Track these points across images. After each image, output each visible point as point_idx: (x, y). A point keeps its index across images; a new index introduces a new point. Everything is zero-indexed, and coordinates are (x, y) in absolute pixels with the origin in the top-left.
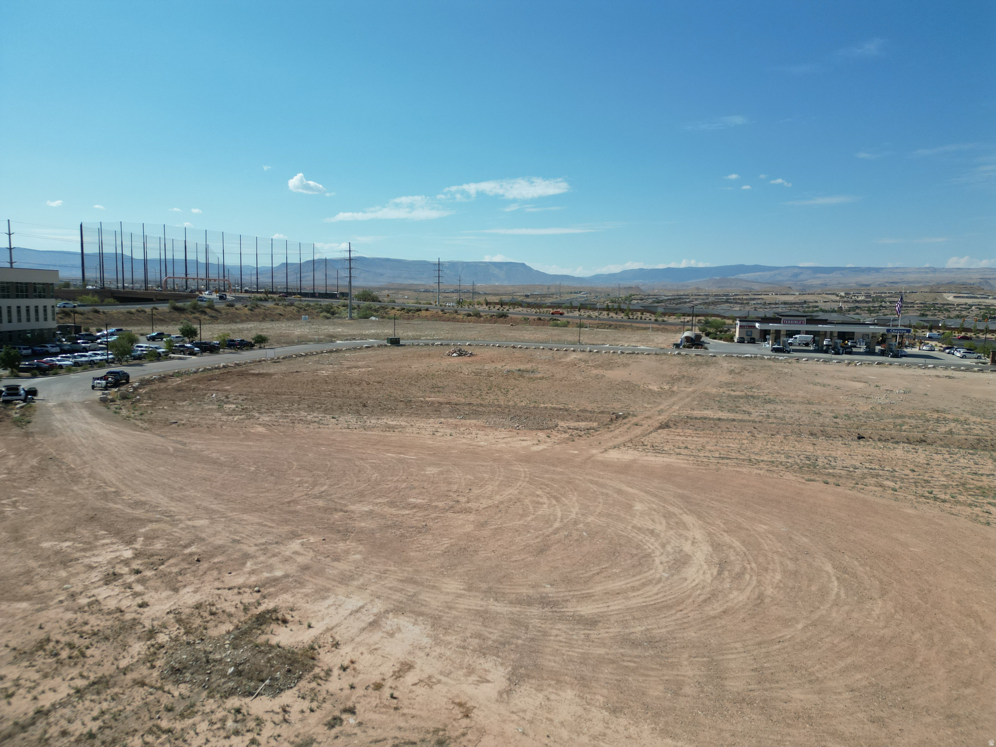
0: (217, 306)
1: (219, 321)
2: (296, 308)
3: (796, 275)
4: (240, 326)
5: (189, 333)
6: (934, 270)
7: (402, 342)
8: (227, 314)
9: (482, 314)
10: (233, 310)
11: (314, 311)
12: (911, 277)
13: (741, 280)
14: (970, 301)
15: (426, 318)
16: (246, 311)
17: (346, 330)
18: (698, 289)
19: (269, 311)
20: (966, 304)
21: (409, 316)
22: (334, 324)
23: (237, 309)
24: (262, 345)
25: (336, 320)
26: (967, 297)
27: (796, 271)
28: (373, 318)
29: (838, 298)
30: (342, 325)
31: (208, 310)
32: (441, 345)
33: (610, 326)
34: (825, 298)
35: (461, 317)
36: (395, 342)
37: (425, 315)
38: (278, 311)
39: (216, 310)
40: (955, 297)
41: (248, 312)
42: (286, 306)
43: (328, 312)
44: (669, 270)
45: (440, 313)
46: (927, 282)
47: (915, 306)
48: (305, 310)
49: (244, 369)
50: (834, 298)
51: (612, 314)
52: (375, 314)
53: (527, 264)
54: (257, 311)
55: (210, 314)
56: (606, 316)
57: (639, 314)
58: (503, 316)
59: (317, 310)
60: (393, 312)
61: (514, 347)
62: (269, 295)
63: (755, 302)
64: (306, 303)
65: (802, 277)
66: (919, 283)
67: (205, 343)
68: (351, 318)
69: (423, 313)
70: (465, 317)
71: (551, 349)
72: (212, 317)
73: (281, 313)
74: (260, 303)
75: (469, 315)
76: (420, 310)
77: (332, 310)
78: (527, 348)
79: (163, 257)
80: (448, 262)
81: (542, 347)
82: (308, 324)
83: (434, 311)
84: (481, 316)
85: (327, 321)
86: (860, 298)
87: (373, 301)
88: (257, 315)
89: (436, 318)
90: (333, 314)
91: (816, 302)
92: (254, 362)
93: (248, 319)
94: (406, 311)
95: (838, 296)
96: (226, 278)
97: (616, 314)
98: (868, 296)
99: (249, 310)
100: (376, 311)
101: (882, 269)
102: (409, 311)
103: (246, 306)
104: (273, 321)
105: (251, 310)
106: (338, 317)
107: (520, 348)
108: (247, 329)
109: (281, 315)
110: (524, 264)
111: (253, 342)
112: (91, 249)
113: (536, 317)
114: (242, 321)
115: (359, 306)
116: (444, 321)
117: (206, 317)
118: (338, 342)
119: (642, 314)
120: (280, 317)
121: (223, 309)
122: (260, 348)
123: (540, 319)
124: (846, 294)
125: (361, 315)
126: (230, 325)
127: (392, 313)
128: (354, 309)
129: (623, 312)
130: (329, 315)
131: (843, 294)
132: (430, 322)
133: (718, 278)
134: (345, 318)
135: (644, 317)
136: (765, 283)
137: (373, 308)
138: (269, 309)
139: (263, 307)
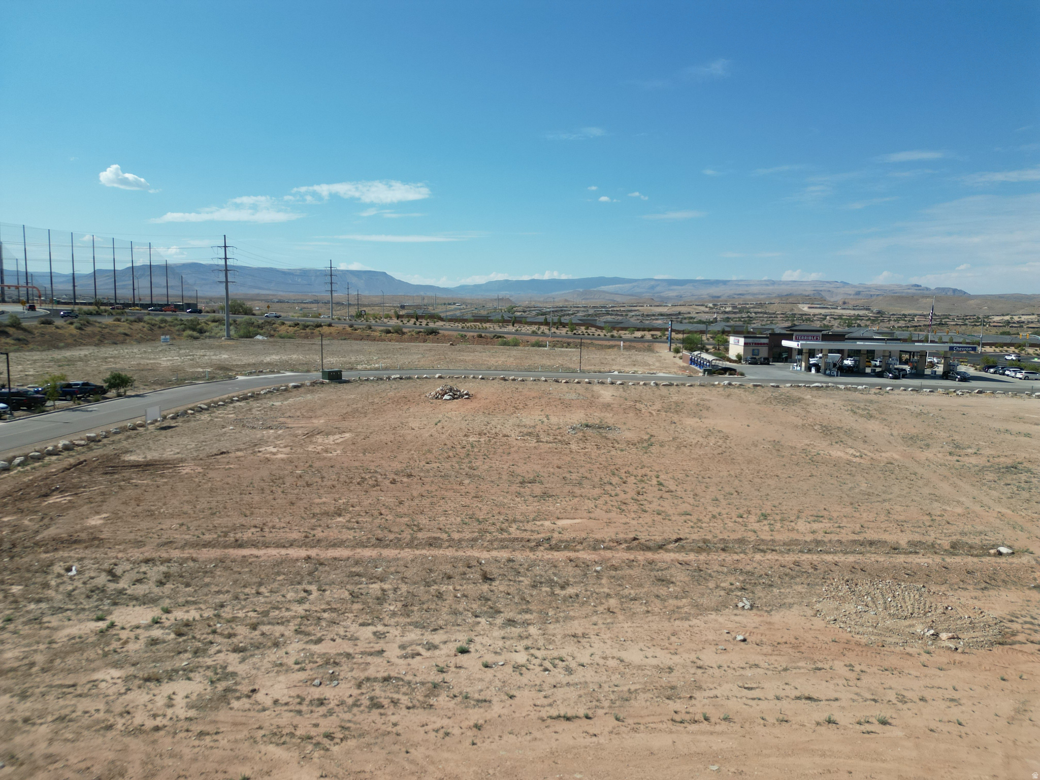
0: (25, 324)
1: (31, 346)
2: (147, 326)
3: (653, 287)
4: (68, 354)
6: (774, 283)
7: (345, 375)
8: (43, 335)
9: (401, 330)
10: (50, 329)
11: (173, 329)
12: (754, 289)
13: (604, 292)
14: (823, 311)
15: (330, 336)
16: (72, 329)
17: (235, 357)
18: (566, 301)
19: (107, 330)
20: (820, 314)
21: (306, 334)
22: (211, 348)
23: (57, 327)
24: (122, 390)
25: (207, 341)
26: (820, 308)
27: (653, 283)
28: (259, 337)
29: (707, 310)
30: (221, 347)
31: (11, 330)
32: (401, 378)
33: (569, 344)
34: (695, 309)
35: (378, 334)
36: (335, 377)
37: (329, 331)
38: (121, 330)
39: (24, 330)
40: (809, 308)
41: (75, 332)
42: (132, 322)
43: (194, 330)
44: (533, 281)
45: (349, 329)
46: (769, 294)
47: (779, 316)
48: (160, 327)
49: (109, 450)
50: (703, 309)
52: (260, 331)
54: (89, 329)
55: (15, 336)
58: (433, 332)
59: (177, 328)
60: (283, 328)
62: (102, 308)
63: (633, 314)
64: (160, 317)
65: (658, 289)
66: (762, 294)
67: (18, 394)
68: (229, 337)
69: (325, 330)
70: (383, 334)
71: (557, 381)
72: (19, 340)
73: (126, 332)
74: (92, 319)
75: (388, 332)
76: (320, 326)
77: (199, 327)
81: (543, 379)
82: (172, 347)
83: (340, 327)
84: (403, 333)
85: (196, 342)
86: (728, 309)
87: (246, 314)
88: (90, 336)
89: (344, 336)
90: (201, 331)
91: (689, 313)
92: (123, 430)
93: (77, 343)
94: (301, 327)
95: (707, 307)
96: (30, 285)
97: (557, 329)
98: (734, 307)
99: (77, 328)
100: (260, 327)
101: (729, 281)
102: (305, 327)
103: (72, 323)
104: (116, 344)
105: (80, 329)
106: (210, 337)
107: (514, 380)
108: (81, 359)
109: (126, 334)
110: (385, 273)
111: (105, 385)
113: (476, 334)
114: (68, 346)
115: (235, 321)
116: (356, 339)
117: (9, 340)
118: (240, 378)
120: (124, 339)
121: (36, 328)
122: (119, 395)
123: (480, 336)
124: (715, 305)
125: (242, 332)
126: (50, 352)
127: (283, 330)
128: (231, 324)
129: (564, 327)
130: (195, 334)
131: (711, 305)
132: (336, 342)
133: (581, 290)
134: (220, 338)
136: (626, 295)
137: (256, 323)
138: (107, 326)
139: (97, 325)
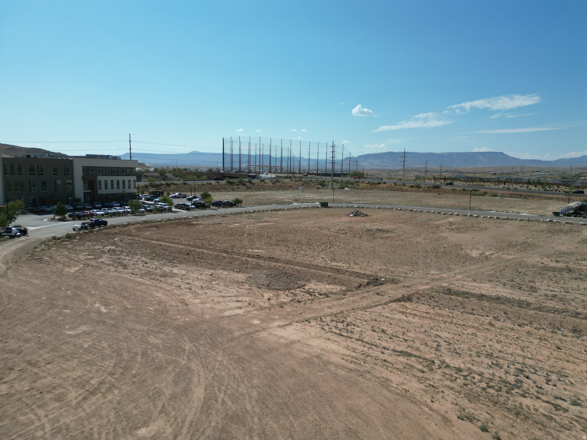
0: (253, 181)
4: (257, 193)
5: (205, 196)
7: (330, 205)
9: (422, 186)
11: (313, 184)
15: (383, 189)
16: (270, 184)
19: (284, 184)
21: (372, 187)
24: (240, 205)
25: (322, 190)
28: (346, 189)
33: (521, 195)
35: (406, 188)
36: (324, 205)
42: (296, 181)
43: (322, 185)
45: (393, 185)
48: (307, 184)
51: (532, 187)
53: (504, 152)
54: (277, 184)
56: (526, 189)
57: (556, 187)
60: (363, 184)
61: (411, 211)
68: (333, 188)
69: (382, 185)
70: (410, 188)
71: (439, 213)
76: (380, 183)
78: (421, 212)
79: (289, 156)
80: (448, 153)
81: (432, 211)
83: (389, 184)
84: (420, 187)
85: (315, 190)
88: (275, 187)
89: (391, 189)
90: (324, 186)
94: (370, 184)
97: (535, 187)
99: (272, 183)
102: (373, 184)
103: (271, 181)
106: (325, 188)
107: (416, 211)
109: (290, 186)
110: (502, 153)
111: (233, 203)
112: (227, 151)
116: (395, 191)
118: (294, 204)
119: (558, 187)
120: (288, 188)
121: (257, 183)
122: (237, 207)
123: (464, 190)
125: (340, 186)
126: (253, 192)
129: (542, 185)
130: (320, 187)
132: (385, 192)
134: (329, 188)
135: (559, 189)
139: (281, 182)
